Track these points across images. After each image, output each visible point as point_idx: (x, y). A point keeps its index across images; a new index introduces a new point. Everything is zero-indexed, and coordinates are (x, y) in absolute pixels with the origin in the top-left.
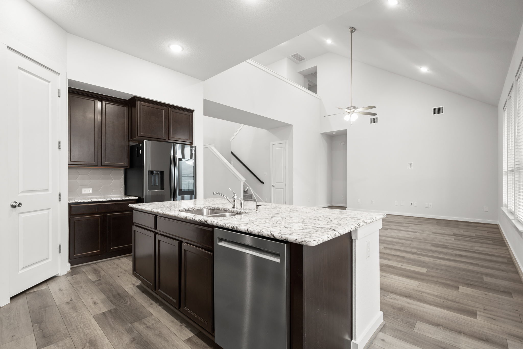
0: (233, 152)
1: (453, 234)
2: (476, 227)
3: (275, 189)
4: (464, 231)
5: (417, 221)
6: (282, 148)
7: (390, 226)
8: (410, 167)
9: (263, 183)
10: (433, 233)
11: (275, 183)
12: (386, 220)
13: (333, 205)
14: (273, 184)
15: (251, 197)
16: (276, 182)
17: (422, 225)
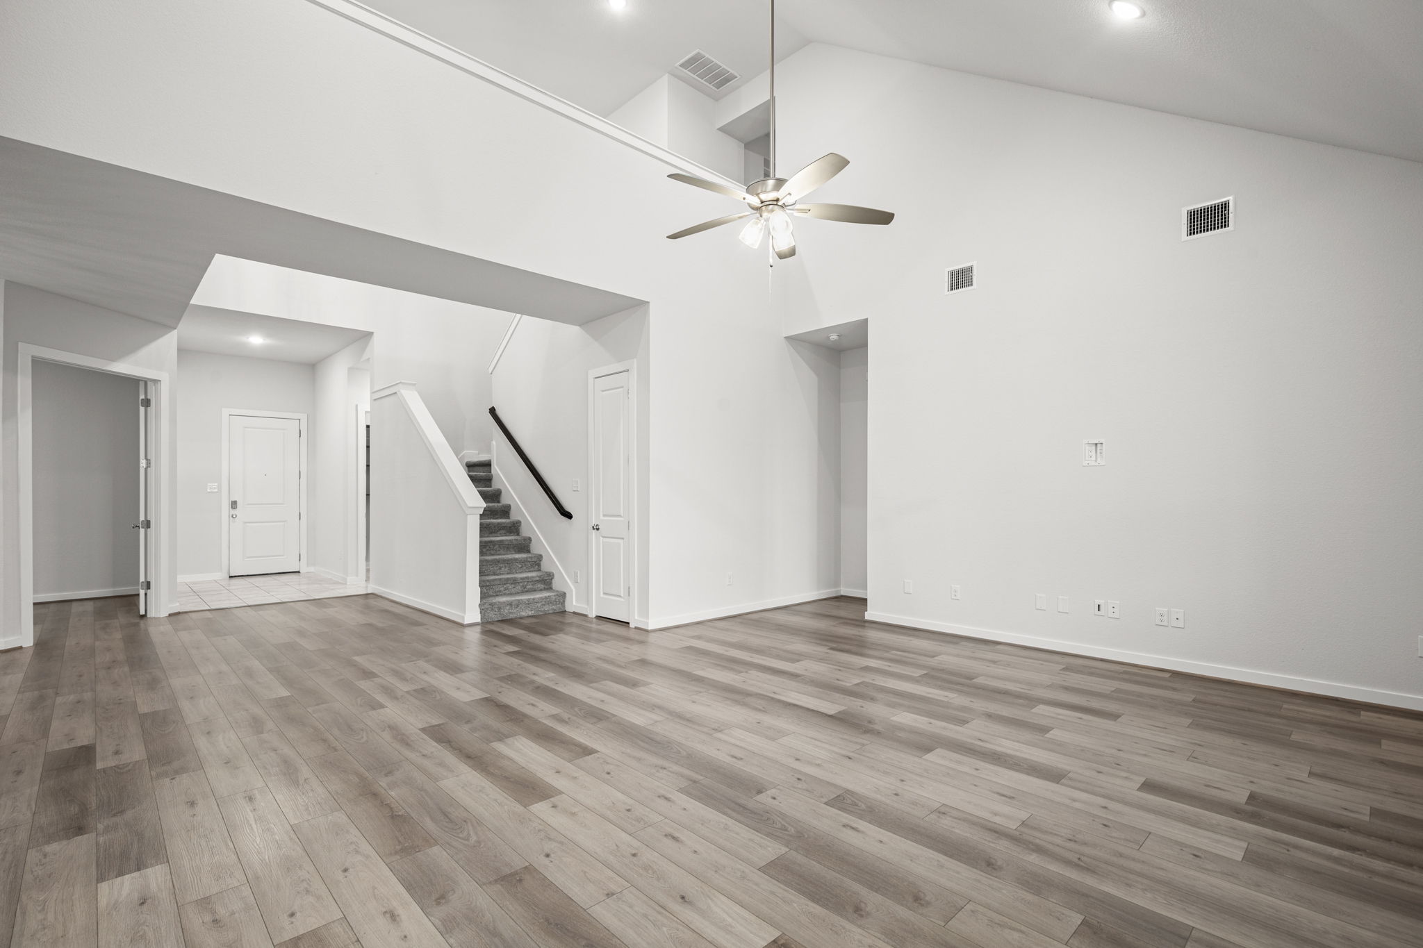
0: (499, 412)
1: (1252, 797)
2: (1380, 744)
3: (601, 538)
4: (1311, 774)
5: (1108, 686)
6: (621, 389)
7: (963, 722)
8: (1094, 458)
9: (568, 516)
10: (1148, 786)
11: (602, 517)
12: (977, 681)
13: (842, 593)
14: (594, 523)
15: (539, 565)
16: (604, 515)
17: (1114, 717)
